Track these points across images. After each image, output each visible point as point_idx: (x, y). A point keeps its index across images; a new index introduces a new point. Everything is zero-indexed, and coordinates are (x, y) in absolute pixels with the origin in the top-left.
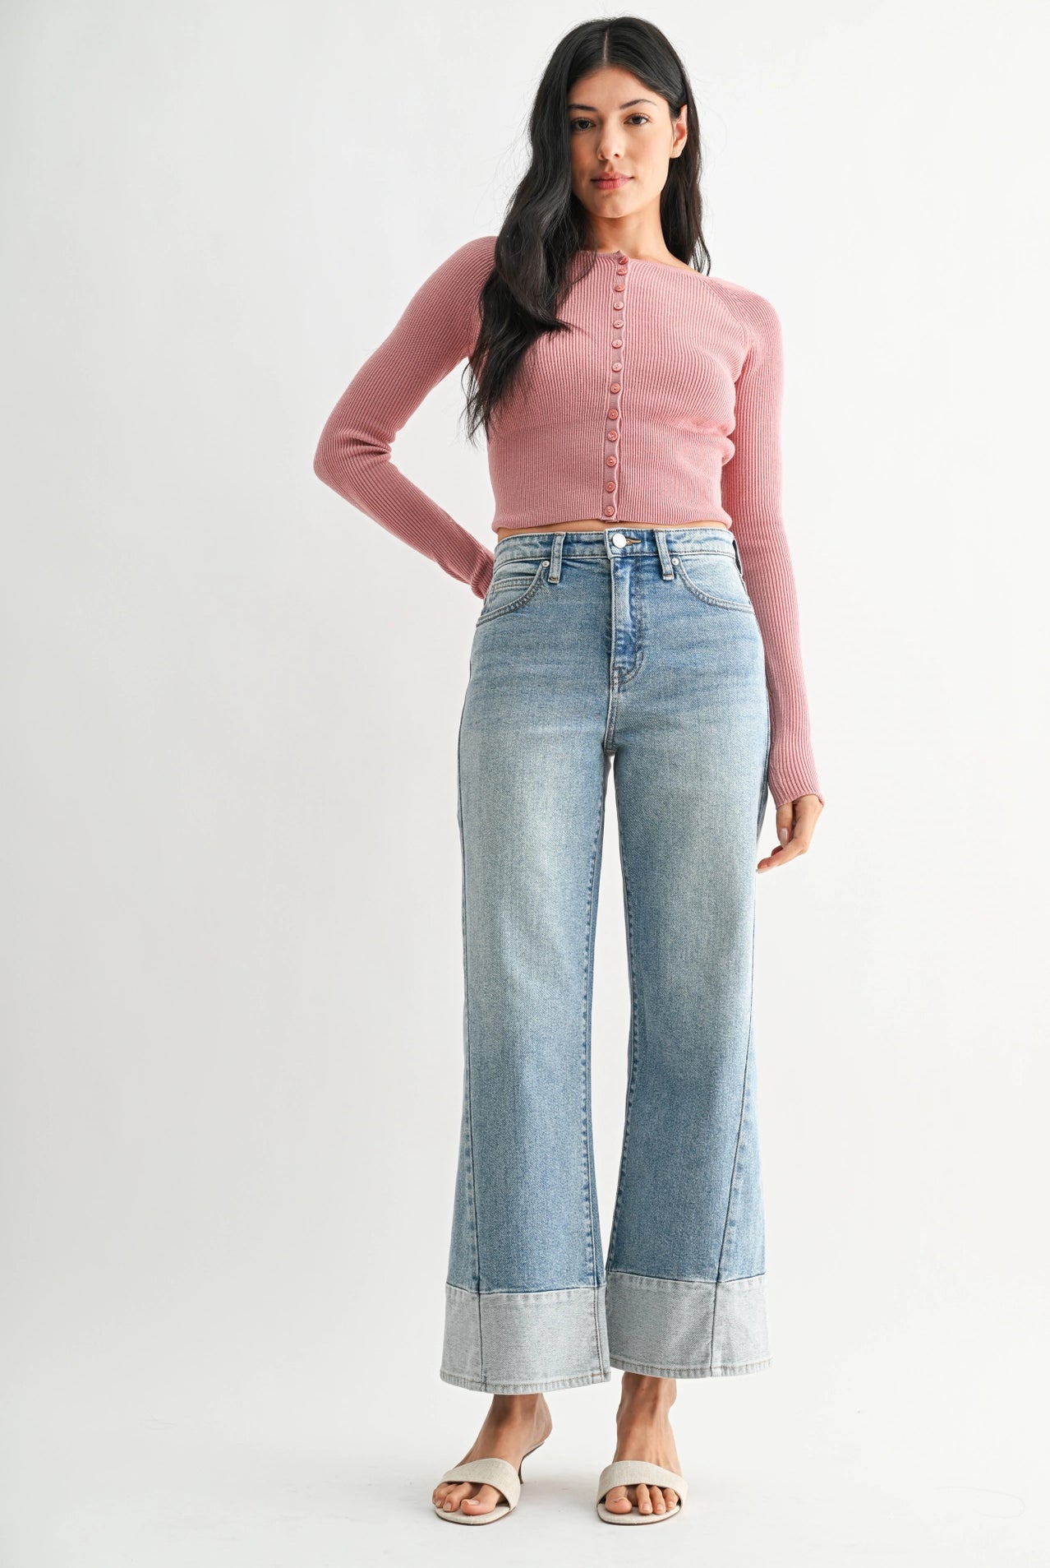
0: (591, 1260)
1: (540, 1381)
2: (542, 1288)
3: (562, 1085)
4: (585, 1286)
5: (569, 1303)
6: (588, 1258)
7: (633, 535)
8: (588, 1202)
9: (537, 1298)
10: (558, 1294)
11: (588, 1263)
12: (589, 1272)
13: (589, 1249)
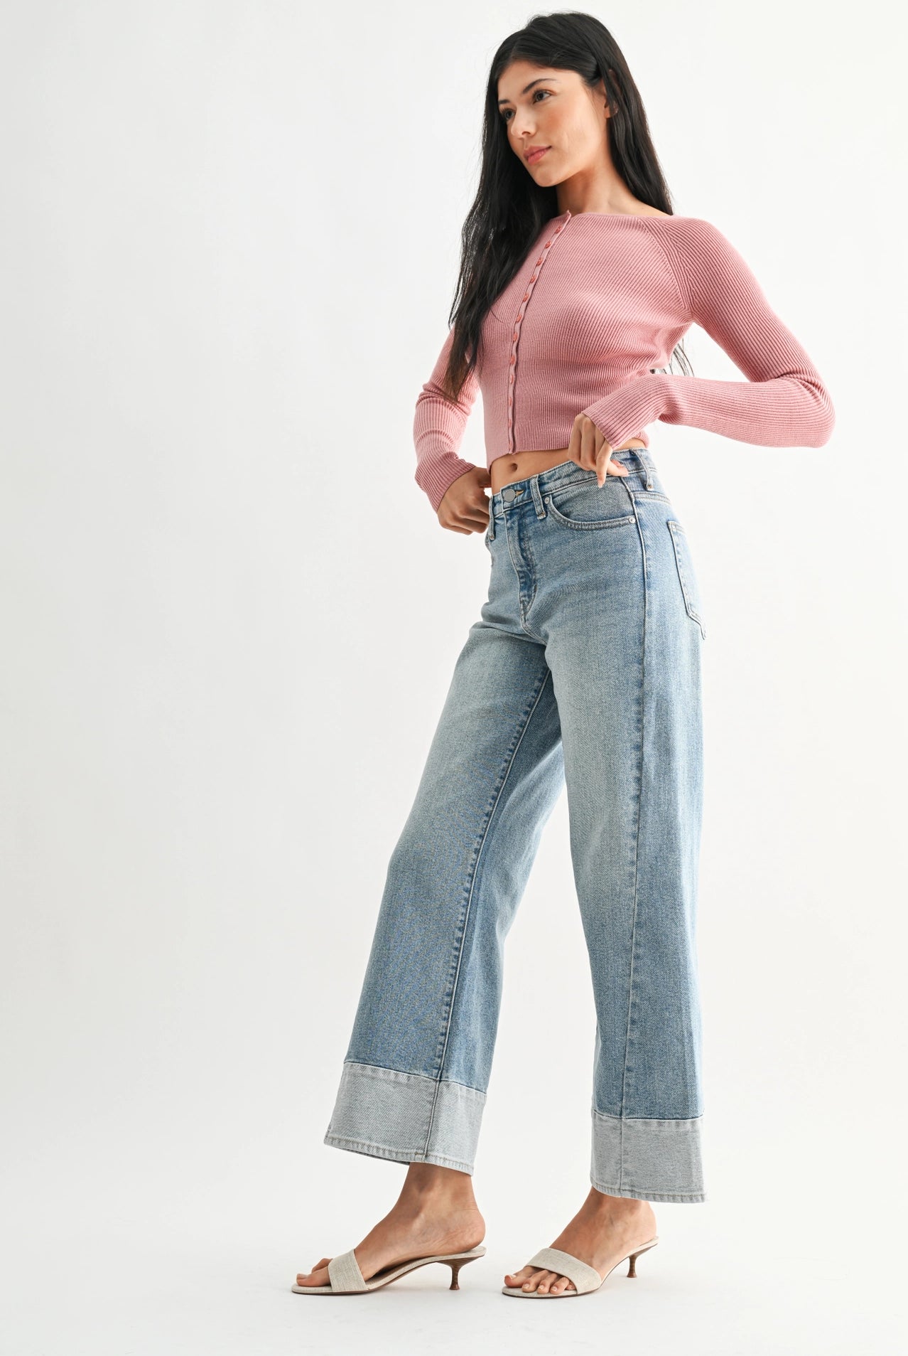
0: (440, 1057)
1: (363, 1141)
2: (381, 1064)
3: (439, 903)
4: (427, 1075)
5: (408, 1086)
6: (437, 1054)
7: (519, 488)
8: (448, 1008)
9: (374, 1071)
10: (397, 1075)
11: (437, 1059)
12: (435, 1066)
13: (440, 1047)
